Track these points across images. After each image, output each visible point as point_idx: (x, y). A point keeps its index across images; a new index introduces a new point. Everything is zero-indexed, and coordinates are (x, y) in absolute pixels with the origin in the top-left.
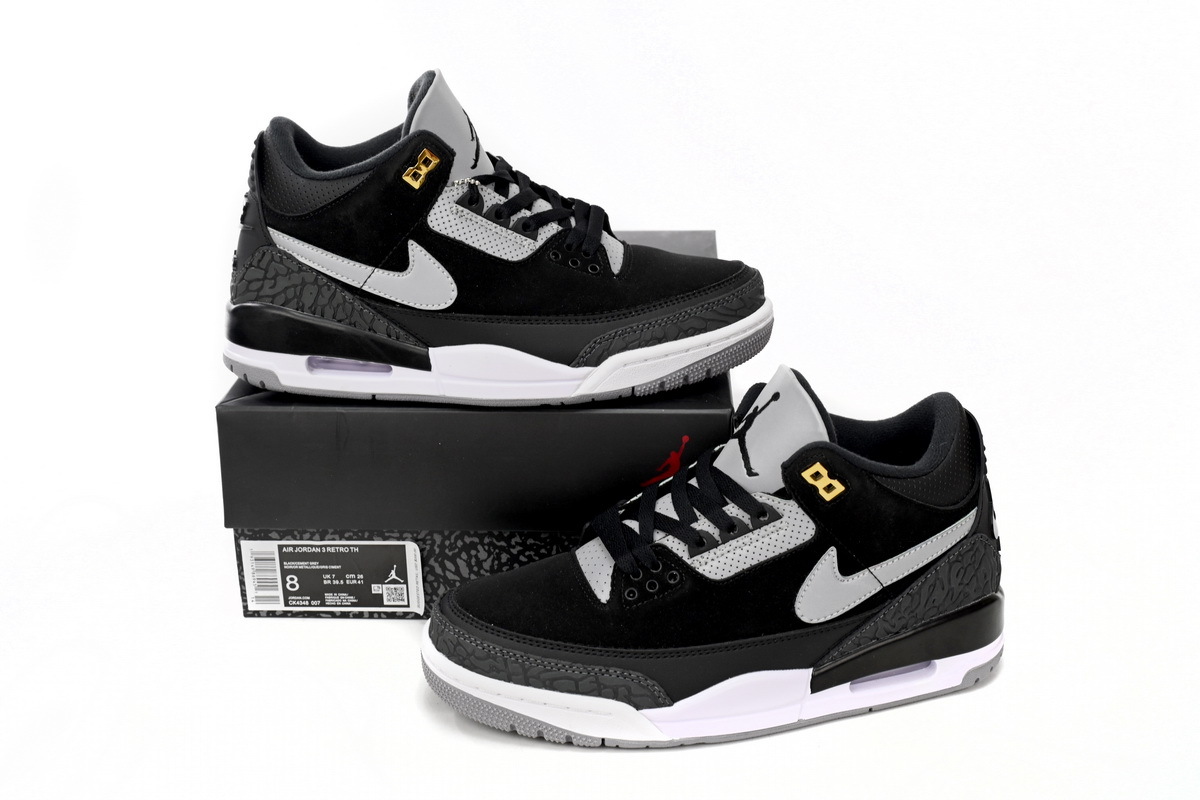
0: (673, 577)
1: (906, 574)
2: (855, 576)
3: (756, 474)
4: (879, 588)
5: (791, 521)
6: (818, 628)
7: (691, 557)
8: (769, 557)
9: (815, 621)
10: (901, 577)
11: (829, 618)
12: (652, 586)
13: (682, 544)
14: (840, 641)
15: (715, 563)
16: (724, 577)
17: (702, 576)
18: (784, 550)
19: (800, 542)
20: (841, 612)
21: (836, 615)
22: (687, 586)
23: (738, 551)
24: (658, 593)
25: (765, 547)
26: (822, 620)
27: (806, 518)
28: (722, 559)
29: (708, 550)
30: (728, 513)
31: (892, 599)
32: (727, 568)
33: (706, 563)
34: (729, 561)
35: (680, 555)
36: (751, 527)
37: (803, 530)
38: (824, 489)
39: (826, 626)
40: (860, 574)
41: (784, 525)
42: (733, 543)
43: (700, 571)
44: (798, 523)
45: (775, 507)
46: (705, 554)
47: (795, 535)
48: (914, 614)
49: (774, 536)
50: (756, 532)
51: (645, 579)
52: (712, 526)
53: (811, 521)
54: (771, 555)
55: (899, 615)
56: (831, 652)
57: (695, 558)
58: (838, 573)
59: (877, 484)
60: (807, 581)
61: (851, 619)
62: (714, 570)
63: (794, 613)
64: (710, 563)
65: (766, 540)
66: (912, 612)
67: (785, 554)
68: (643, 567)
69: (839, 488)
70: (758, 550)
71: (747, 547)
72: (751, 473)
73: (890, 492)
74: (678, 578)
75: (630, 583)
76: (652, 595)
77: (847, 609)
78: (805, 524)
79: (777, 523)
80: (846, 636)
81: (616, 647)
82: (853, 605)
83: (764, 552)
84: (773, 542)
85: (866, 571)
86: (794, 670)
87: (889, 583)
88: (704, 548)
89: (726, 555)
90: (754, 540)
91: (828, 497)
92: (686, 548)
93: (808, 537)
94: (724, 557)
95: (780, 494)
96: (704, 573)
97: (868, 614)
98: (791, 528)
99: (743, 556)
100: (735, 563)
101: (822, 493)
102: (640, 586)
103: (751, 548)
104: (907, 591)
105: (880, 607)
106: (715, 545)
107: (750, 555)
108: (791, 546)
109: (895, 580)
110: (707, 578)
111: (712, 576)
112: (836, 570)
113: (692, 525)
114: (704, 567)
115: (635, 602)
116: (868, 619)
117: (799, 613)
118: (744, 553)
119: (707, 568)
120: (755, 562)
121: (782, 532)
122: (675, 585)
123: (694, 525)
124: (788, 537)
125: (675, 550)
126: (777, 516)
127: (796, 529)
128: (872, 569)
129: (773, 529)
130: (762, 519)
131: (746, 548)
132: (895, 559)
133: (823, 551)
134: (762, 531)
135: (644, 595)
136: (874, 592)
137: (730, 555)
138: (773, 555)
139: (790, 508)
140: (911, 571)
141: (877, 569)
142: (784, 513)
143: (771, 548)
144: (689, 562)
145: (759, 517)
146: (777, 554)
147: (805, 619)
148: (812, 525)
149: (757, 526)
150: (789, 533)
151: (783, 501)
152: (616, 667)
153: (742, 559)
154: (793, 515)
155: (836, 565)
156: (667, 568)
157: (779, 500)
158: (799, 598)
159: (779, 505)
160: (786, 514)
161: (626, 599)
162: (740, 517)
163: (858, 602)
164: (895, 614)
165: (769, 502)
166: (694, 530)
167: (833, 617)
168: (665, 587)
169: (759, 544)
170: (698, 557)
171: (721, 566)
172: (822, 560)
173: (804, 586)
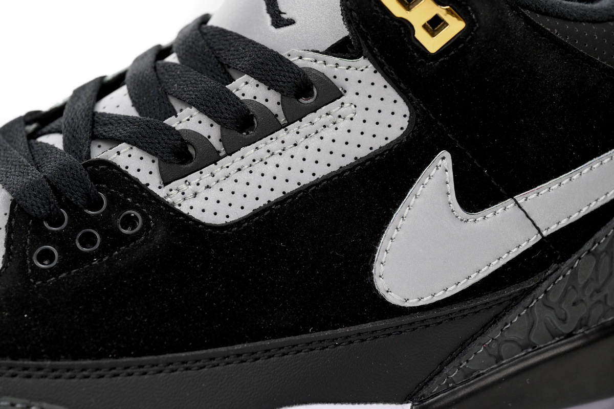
0: (130, 222)
1: (585, 211)
2: (488, 212)
3: (291, 22)
4: (535, 239)
5: (362, 101)
6: (418, 317)
7: (166, 184)
8: (319, 175)
9: (413, 303)
10: (575, 217)
11: (440, 296)
12: (88, 240)
13: (148, 158)
14: (463, 346)
15: (213, 194)
16: (233, 218)
17: (188, 217)
18: (349, 160)
19: (379, 143)
20: (464, 285)
21: (453, 290)
22: (158, 238)
23: (259, 168)
24: (98, 254)
25: (311, 155)
26: (427, 300)
27: (391, 93)
28: (228, 185)
29: (199, 168)
30: (238, 94)
31: (559, 262)
32: (238, 200)
33: (195, 195)
34: (240, 188)
35: (143, 181)
36: (282, 119)
37: (385, 118)
38: (424, 26)
39: (435, 313)
40: (499, 208)
41: (347, 110)
42: (249, 151)
43: (184, 209)
44: (375, 104)
45: (330, 75)
46: (194, 177)
47: (370, 128)
48: (599, 297)
49: (328, 134)
50: (293, 127)
51: (75, 225)
52: (206, 120)
53: (400, 100)
54: (322, 171)
55: (574, 296)
56: (447, 370)
57: (173, 185)
58: (456, 205)
59: (527, 19)
60: (396, 220)
61: (485, 300)
62: (211, 206)
63: (371, 286)
64: (203, 193)
65: (314, 142)
66: (598, 291)
67: (351, 168)
68: (68, 205)
69: (455, 26)
70: (297, 164)
71: (276, 159)
72: (279, 20)
73: (551, 38)
74: (140, 225)
75: (44, 237)
76: (88, 257)
77: (475, 278)
78: (388, 106)
79: (334, 107)
80: (473, 338)
81: (14, 358)
82: (485, 272)
83: (309, 167)
84: (326, 145)
85: (509, 203)
86: (375, 406)
87: (554, 228)
88: (189, 165)
89: (233, 177)
90: (288, 145)
91: (433, 44)
92: (154, 167)
93: (395, 133)
94: (230, 181)
95: (340, 49)
96: (193, 213)
97: (514, 290)
98: (361, 114)
99: (269, 176)
100: (252, 191)
101: (421, 36)
102: (63, 241)
103: (284, 161)
104: (587, 246)
105: (537, 278)
106: (214, 158)
107: (282, 173)
108: (363, 152)
109: (564, 222)
110: (198, 222)
111: (207, 218)
112: (452, 197)
113: (166, 122)
114: (192, 202)
115: (53, 272)
116: (515, 301)
117: (381, 285)
118: (270, 170)
119: (198, 203)
120: (291, 187)
121: (343, 125)
122: (133, 238)
123: (171, 121)
124: (355, 133)
125: (132, 172)
126: (333, 93)
127: (372, 116)
128: (520, 198)
129: (326, 120)
130: (303, 100)
131: (273, 161)
132: (564, 179)
133: (426, 161)
134: (304, 125)
135: (72, 259)
136: (525, 246)
137: (244, 176)
138: (326, 171)
139: (358, 75)
140: (594, 206)
141: (530, 199)
142: (347, 85)
143: (324, 157)
144: (162, 193)
145: (298, 97)
146: (334, 168)
147: (394, 298)
148: (402, 108)
149: (294, 116)
150: (357, 126)
151: (344, 62)
152: (14, 396)
153: (267, 182)
154: (365, 89)
155: (451, 187)
156: (117, 204)
157: (337, 60)
158: (381, 255)
159: (336, 71)
160: (351, 87)
161: (35, 268)
162: (260, 100)
163: (496, 265)
164: (566, 292)
165: (318, 67)
166: (170, 129)
167: (448, 294)
168: (114, 240)
169: (299, 152)
170: (179, 184)
171: (225, 197)
172: (423, 178)
173: (390, 231)
